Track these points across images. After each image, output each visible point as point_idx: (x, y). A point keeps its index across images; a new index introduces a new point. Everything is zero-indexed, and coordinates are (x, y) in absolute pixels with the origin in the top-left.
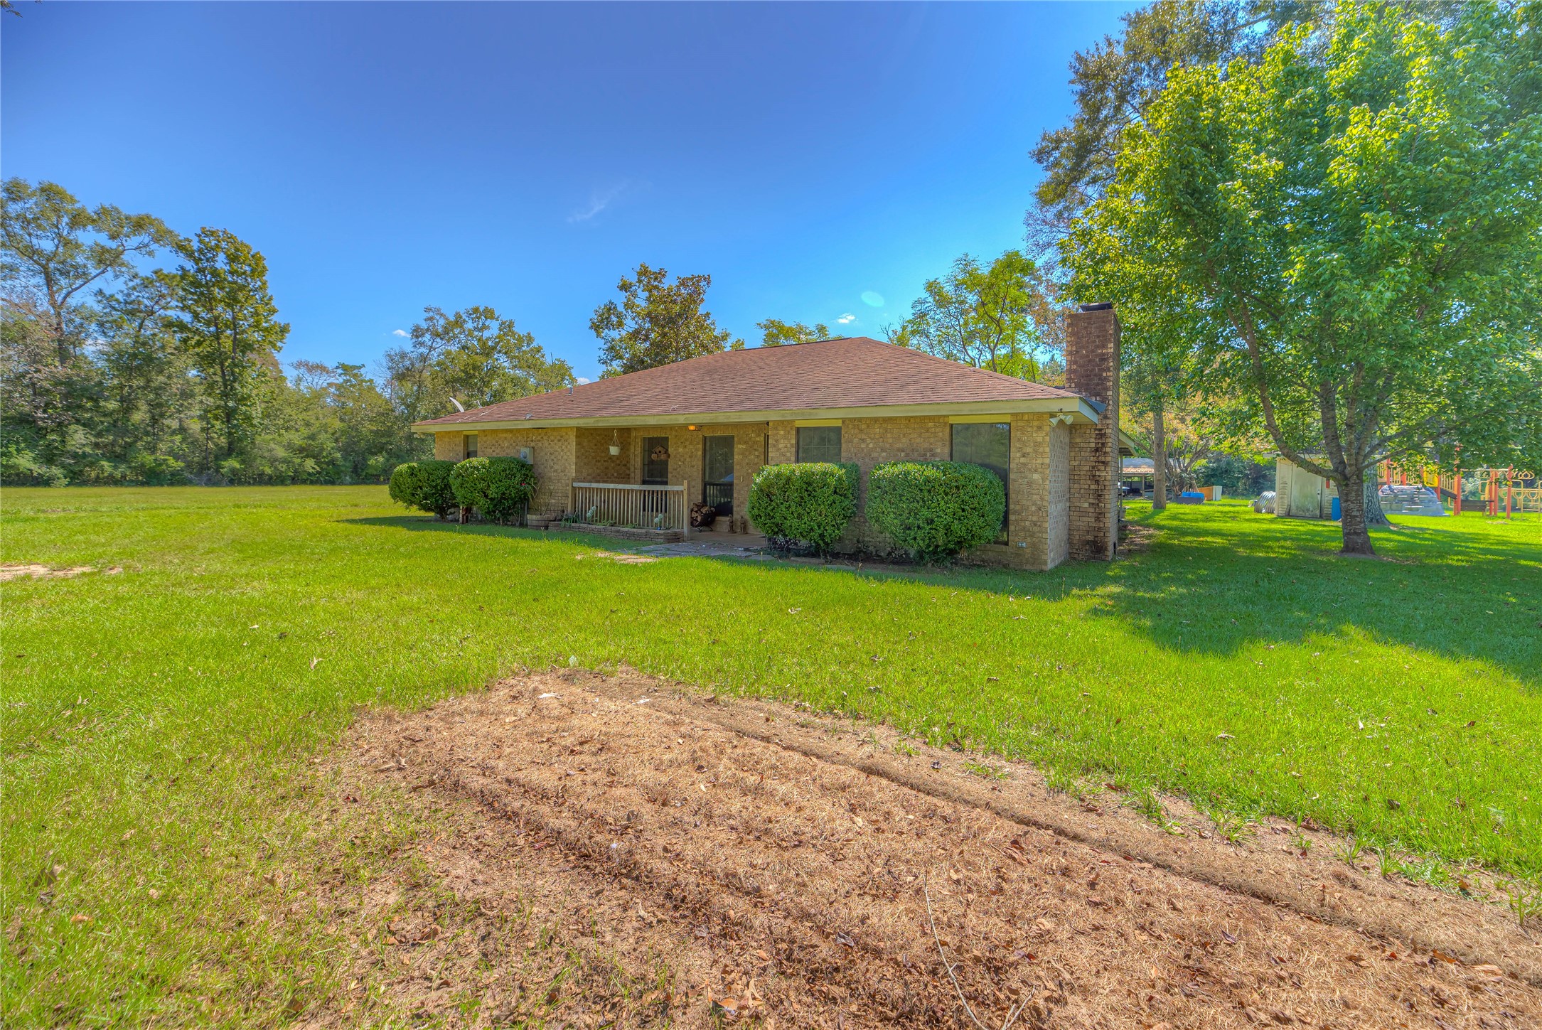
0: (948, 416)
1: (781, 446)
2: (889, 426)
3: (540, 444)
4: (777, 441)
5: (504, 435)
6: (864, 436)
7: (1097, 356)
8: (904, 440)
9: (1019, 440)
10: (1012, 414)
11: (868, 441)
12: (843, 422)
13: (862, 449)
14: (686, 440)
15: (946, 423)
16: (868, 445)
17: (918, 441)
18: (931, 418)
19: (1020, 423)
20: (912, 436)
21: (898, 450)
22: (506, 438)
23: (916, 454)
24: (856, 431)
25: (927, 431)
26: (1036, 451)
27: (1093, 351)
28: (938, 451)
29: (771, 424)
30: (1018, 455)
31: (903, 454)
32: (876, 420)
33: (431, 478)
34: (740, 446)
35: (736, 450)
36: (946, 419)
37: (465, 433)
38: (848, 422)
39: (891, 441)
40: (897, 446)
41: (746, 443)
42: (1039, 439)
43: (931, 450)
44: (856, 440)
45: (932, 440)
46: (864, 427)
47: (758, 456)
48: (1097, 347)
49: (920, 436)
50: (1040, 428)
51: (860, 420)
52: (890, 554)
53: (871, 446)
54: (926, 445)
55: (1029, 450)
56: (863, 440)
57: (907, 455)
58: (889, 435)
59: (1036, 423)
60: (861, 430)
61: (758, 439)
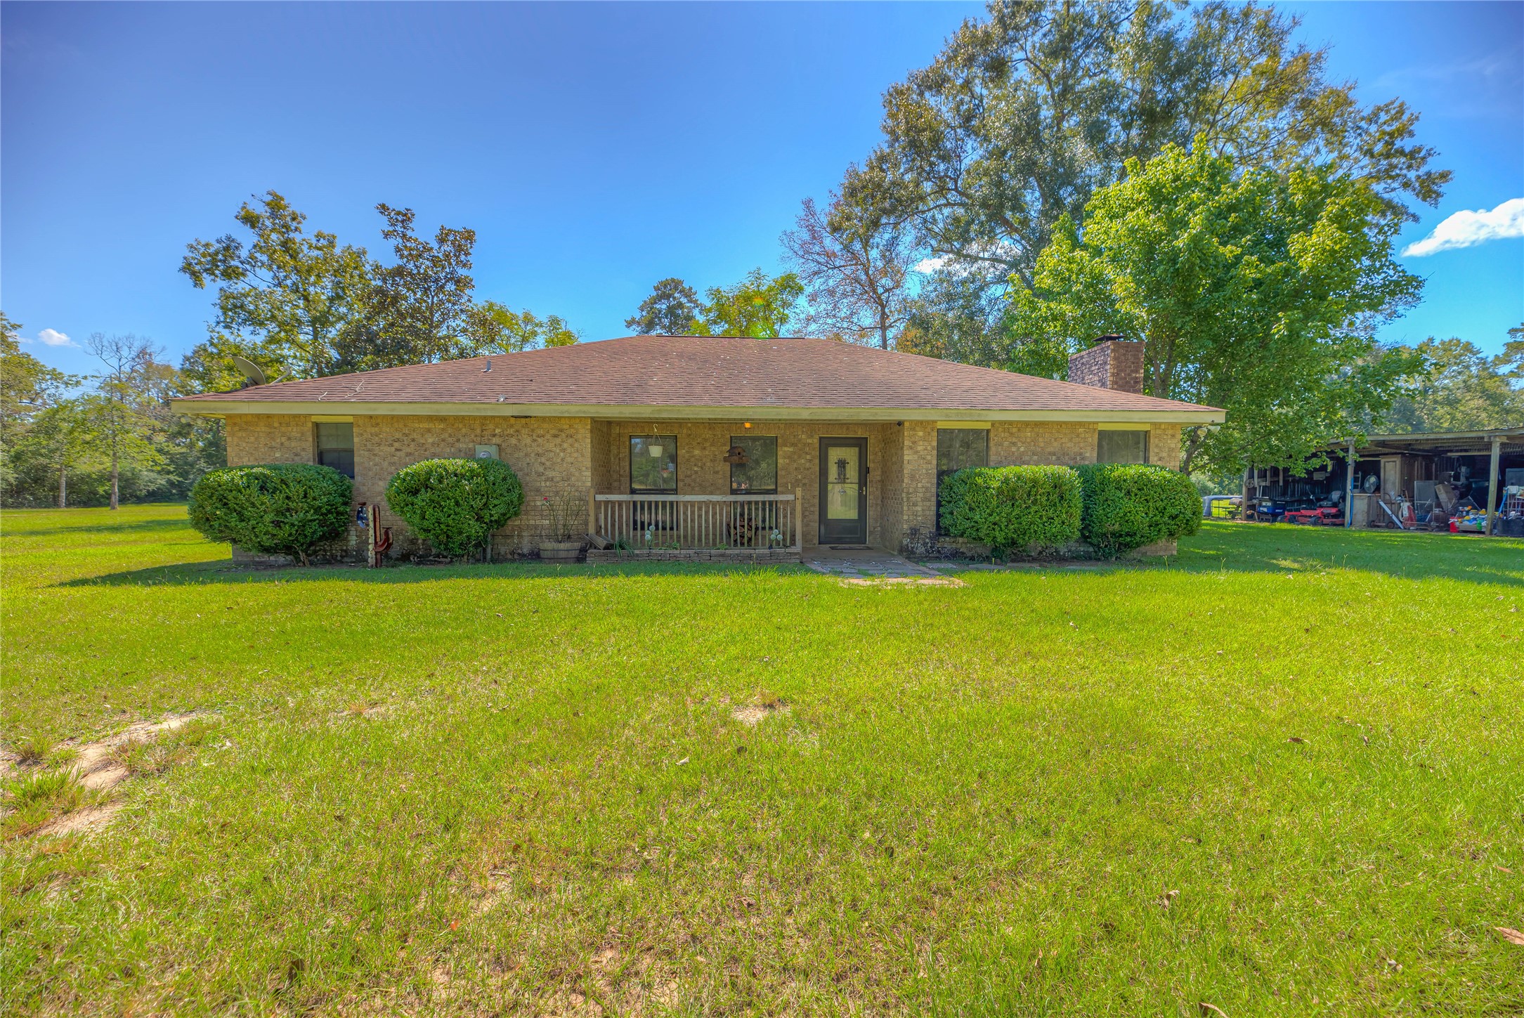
0: (1097, 423)
1: (920, 448)
2: (1041, 431)
3: (513, 441)
4: (914, 443)
5: (426, 425)
6: (1014, 440)
7: (1132, 378)
8: (1055, 444)
9: (1157, 446)
10: (1151, 423)
11: (1019, 444)
12: (993, 425)
13: (1013, 453)
14: (706, 440)
15: (1095, 430)
16: (1019, 448)
17: (1069, 445)
18: (1081, 424)
19: (1158, 432)
20: (1063, 440)
21: (1050, 454)
22: (429, 430)
23: (1067, 457)
24: (1006, 434)
25: (1078, 436)
26: (1169, 456)
27: (1129, 375)
28: (1088, 455)
29: (906, 424)
30: (1156, 459)
31: (1054, 458)
32: (1027, 424)
33: (311, 494)
34: (786, 449)
35: (780, 453)
36: (1095, 426)
37: (314, 419)
38: (997, 425)
39: (1042, 445)
40: (1049, 450)
41: (793, 445)
42: (1173, 446)
43: (1081, 454)
44: (1006, 444)
45: (1082, 445)
46: (1014, 430)
47: (810, 461)
48: (1132, 371)
49: (1071, 440)
50: (1173, 436)
51: (1011, 423)
52: (1040, 553)
53: (1022, 449)
54: (1076, 449)
55: (1164, 455)
56: (1014, 444)
57: (1058, 458)
58: (1041, 440)
59: (1170, 432)
60: (1012, 434)
61: (810, 441)
